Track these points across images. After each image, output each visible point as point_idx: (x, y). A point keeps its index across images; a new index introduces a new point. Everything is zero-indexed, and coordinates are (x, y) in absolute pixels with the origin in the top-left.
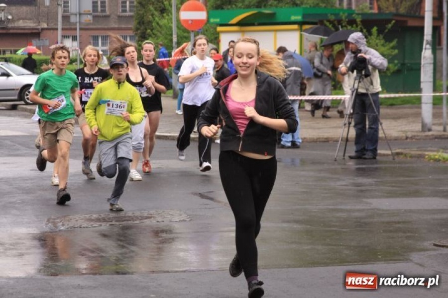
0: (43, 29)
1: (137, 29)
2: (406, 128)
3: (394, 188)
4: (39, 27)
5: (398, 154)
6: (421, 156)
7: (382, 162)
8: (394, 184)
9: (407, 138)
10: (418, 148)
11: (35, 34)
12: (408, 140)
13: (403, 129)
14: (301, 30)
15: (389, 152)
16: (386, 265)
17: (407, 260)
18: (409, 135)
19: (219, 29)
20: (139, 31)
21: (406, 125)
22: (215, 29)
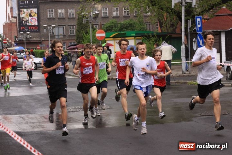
0: (43, 41)
1: (77, 40)
2: (177, 73)
3: (179, 95)
4: (41, 40)
5: (177, 82)
6: (185, 83)
7: (172, 85)
8: (179, 93)
9: (177, 76)
10: (183, 80)
11: (40, 43)
12: (178, 77)
13: (175, 73)
14: (135, 39)
15: (174, 82)
16: (184, 123)
17: (192, 121)
18: (178, 75)
19: (106, 39)
20: (78, 40)
21: (176, 72)
22: (105, 39)
